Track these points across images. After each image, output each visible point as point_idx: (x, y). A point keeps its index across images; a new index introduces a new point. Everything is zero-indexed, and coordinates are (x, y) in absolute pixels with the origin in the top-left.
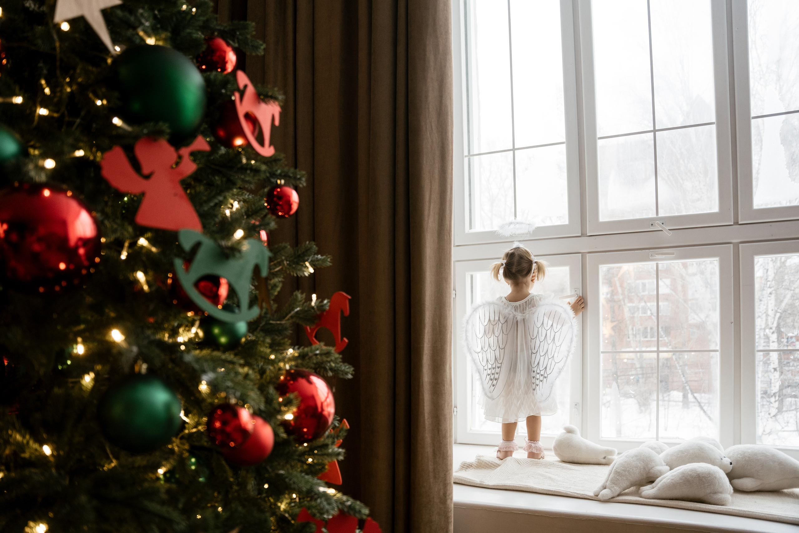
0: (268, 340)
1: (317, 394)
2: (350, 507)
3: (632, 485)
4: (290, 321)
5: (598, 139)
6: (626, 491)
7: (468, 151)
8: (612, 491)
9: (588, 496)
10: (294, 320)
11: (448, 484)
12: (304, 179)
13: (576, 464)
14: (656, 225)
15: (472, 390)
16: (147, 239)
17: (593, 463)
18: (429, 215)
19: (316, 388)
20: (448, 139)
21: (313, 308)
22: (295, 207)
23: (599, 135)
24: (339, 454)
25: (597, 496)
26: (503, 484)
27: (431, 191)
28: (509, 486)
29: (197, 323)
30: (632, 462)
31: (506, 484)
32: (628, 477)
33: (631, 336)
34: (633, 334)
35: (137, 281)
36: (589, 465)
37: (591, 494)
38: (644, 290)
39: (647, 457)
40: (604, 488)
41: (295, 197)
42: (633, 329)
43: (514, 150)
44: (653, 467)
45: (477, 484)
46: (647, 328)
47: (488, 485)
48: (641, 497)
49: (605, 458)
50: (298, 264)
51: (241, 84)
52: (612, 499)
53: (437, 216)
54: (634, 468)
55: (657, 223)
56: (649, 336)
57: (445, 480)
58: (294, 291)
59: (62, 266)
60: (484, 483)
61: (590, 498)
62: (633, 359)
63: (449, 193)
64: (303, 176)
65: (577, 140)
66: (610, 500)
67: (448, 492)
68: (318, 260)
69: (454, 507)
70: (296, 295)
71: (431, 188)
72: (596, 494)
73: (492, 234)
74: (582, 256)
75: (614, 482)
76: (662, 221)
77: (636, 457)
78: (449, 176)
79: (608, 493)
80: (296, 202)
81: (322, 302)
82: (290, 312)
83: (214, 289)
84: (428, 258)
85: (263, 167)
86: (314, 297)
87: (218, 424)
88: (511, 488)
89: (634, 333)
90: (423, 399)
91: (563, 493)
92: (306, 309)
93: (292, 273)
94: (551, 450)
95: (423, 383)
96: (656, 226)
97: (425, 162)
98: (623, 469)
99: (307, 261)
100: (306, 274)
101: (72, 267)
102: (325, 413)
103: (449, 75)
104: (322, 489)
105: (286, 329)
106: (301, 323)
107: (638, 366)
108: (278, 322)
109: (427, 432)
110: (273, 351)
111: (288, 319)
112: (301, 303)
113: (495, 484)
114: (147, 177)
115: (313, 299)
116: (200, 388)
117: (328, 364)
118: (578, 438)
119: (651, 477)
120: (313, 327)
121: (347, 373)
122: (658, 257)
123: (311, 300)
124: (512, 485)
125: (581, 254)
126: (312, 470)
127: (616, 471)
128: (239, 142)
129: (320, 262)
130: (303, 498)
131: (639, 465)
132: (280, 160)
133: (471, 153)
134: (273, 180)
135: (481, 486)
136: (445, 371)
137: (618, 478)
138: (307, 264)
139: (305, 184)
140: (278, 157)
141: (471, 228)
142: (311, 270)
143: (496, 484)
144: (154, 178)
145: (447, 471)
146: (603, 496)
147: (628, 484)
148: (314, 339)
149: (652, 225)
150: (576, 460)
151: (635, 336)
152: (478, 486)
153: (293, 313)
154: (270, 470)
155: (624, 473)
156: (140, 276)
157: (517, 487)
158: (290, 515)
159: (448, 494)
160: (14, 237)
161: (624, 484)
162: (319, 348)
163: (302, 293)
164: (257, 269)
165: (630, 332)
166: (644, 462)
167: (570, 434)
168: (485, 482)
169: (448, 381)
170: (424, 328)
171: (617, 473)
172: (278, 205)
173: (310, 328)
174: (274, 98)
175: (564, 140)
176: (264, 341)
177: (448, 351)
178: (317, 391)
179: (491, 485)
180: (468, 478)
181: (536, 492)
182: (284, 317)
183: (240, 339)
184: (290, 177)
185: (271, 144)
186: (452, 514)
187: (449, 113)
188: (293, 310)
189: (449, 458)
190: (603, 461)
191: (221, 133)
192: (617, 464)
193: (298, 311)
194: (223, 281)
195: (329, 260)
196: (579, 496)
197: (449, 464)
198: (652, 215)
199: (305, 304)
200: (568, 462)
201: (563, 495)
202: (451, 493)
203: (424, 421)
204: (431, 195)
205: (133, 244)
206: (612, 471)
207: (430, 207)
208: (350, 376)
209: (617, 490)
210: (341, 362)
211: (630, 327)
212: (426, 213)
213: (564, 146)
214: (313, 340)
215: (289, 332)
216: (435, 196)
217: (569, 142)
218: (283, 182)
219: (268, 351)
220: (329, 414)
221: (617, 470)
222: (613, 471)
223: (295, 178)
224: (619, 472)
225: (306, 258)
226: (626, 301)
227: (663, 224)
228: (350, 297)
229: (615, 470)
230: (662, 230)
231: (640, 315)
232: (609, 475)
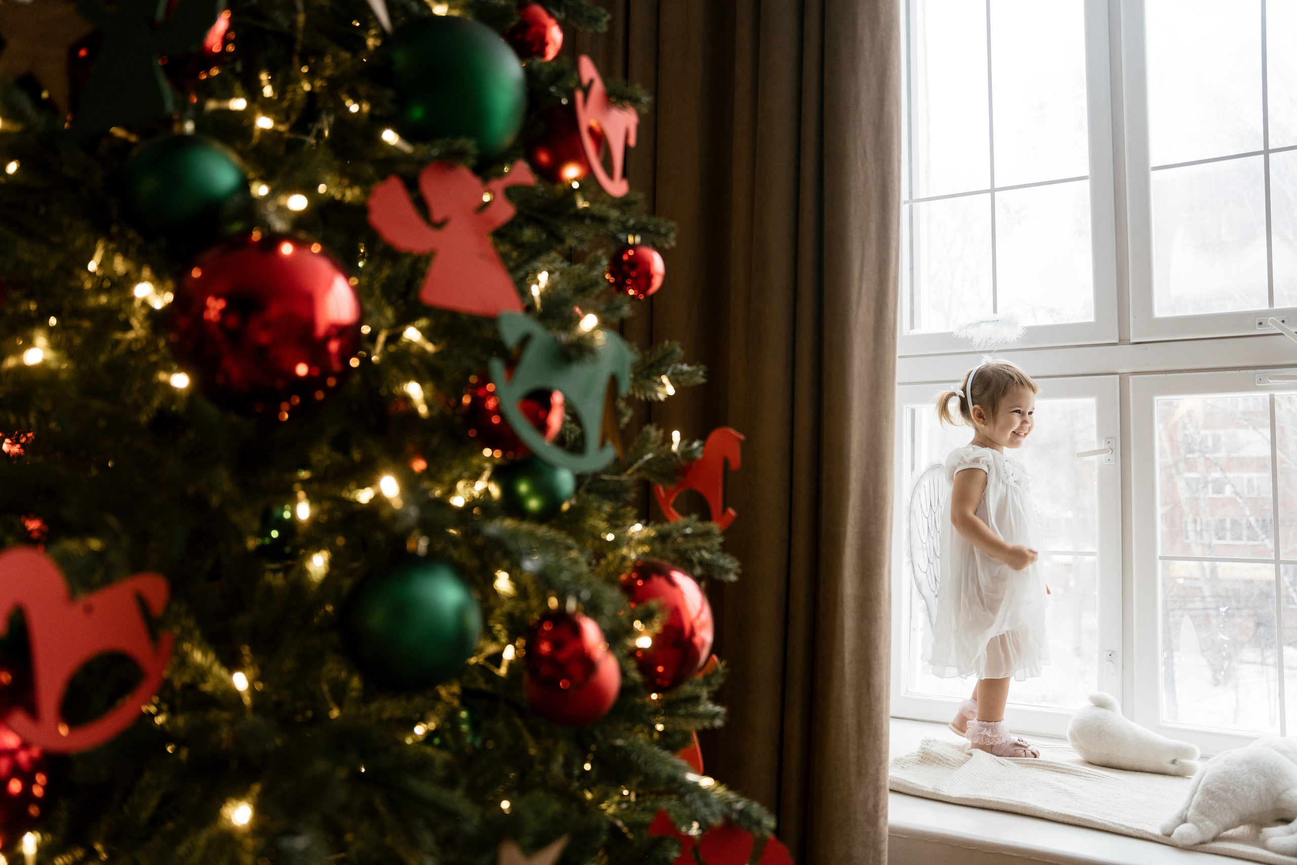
0: (607, 507)
1: (684, 606)
2: (741, 812)
3: (1242, 821)
4: (635, 477)
5: (1152, 170)
6: (1230, 832)
7: (909, 192)
8: (1200, 828)
9: (1150, 834)
10: (643, 474)
11: (881, 787)
12: (672, 235)
13: (1115, 770)
14: (1270, 324)
15: (911, 618)
16: (420, 329)
17: (1149, 770)
18: (859, 302)
19: (682, 593)
20: (892, 173)
21: (674, 455)
22: (657, 282)
23: (1154, 161)
24: (715, 715)
25: (1169, 835)
26: (978, 797)
27: (862, 261)
28: (990, 801)
29: (487, 474)
30: (1238, 773)
31: (984, 798)
32: (1233, 803)
33: (1191, 535)
34: (1196, 531)
35: (407, 399)
36: (1142, 773)
37: (1156, 830)
38: (1216, 449)
39: (1272, 768)
40: (1184, 821)
41: (658, 264)
42: (1195, 522)
43: (993, 191)
44: (1288, 789)
45: (928, 792)
46: (1224, 520)
47: (949, 797)
48: (1266, 848)
49: (1174, 762)
50: (648, 377)
51: (586, 79)
52: (1201, 846)
53: (872, 304)
54: (1245, 788)
55: (1272, 321)
56: (1228, 535)
57: (877, 780)
58: (645, 424)
59: (302, 370)
60: (941, 793)
61: (1153, 838)
62: (1196, 579)
63: (893, 264)
64: (672, 229)
65: (1112, 172)
66: (1197, 846)
67: (882, 803)
68: (682, 373)
69: (889, 835)
70: (648, 433)
71: (863, 255)
72: (1168, 831)
73: (948, 337)
74: (1120, 379)
75: (1204, 810)
76: (1282, 318)
77: (1248, 764)
78: (893, 235)
79: (1192, 833)
80: (659, 274)
81: (690, 444)
82: (636, 461)
83: (541, 414)
84: (856, 375)
85: (614, 214)
86: (676, 435)
87: (545, 647)
88: (992, 806)
89: (1198, 528)
90: (842, 627)
91: (1097, 823)
92: (663, 456)
93: (637, 395)
94: (1062, 738)
95: (842, 597)
96: (1268, 326)
97: (852, 211)
98: (1221, 785)
99: (665, 373)
100: (662, 397)
101: (316, 372)
102: (697, 640)
103: (896, 64)
104: (691, 777)
105: (627, 490)
106: (652, 480)
107: (1207, 592)
108: (616, 478)
109: (847, 687)
110: (613, 527)
111: (632, 474)
112: (655, 446)
113: (962, 796)
114: (439, 225)
115: (674, 439)
116: (496, 587)
117: (697, 554)
118: (1118, 718)
119: (1284, 810)
120: (672, 487)
121: (727, 571)
122: (1272, 382)
123: (671, 442)
124: (995, 800)
125: (1117, 377)
126: (669, 742)
127: (1207, 790)
128: (571, 172)
129: (686, 376)
130: (644, 795)
131: (1255, 781)
132: (634, 203)
133: (914, 198)
134: (622, 237)
135: (935, 797)
136: (881, 577)
137: (1211, 804)
138: (665, 379)
139: (673, 244)
140: (633, 199)
141: (912, 327)
142: (670, 390)
143: (965, 796)
144: (448, 229)
145: (880, 764)
146: (1182, 836)
147: (1234, 818)
148: (672, 510)
149: (1261, 324)
150: (1114, 761)
151: (1200, 534)
152: (928, 796)
153: (640, 463)
154: (600, 737)
155: (1224, 795)
156: (414, 390)
157: (1004, 804)
158: (626, 824)
159: (881, 806)
160: (232, 321)
161: (1227, 818)
162: (688, 525)
163: (658, 429)
164: (613, 383)
165: (1190, 527)
166: (1265, 777)
167: (1102, 710)
168: (943, 790)
169: (887, 596)
170: (848, 499)
171: (1208, 792)
172: (629, 277)
173: (665, 491)
174: (635, 101)
175: (1085, 171)
176: (599, 509)
177: (887, 541)
178: (683, 599)
179: (954, 796)
180: (911, 781)
181: (1043, 817)
182: (625, 470)
183: (559, 503)
184: (649, 232)
185: (625, 175)
186: (885, 846)
187: (895, 128)
188: (641, 457)
189: (884, 739)
190: (1172, 768)
191: (544, 158)
192: (1206, 775)
193: (648, 461)
194: (557, 398)
195: (701, 373)
196: (1131, 832)
197: (884, 750)
198: (1260, 304)
199: (662, 448)
200: (1098, 765)
201: (1097, 827)
202: (886, 806)
203: (843, 667)
204: (862, 267)
205: (395, 337)
206: (1197, 789)
207: (860, 288)
208: (732, 578)
209: (1212, 828)
210: (718, 551)
211: (1190, 518)
212: (854, 298)
213: (1086, 184)
214: (670, 512)
215: (632, 496)
216: (871, 269)
217: (1095, 178)
218: (638, 239)
219: (603, 525)
220: (703, 643)
221: (1209, 786)
222: (1200, 787)
223: (658, 233)
224: (1212, 793)
225: (663, 369)
226: (1182, 466)
227: (1283, 322)
228: (742, 437)
229: (1204, 786)
230: (1282, 334)
231: (1210, 495)
232: (1193, 796)
